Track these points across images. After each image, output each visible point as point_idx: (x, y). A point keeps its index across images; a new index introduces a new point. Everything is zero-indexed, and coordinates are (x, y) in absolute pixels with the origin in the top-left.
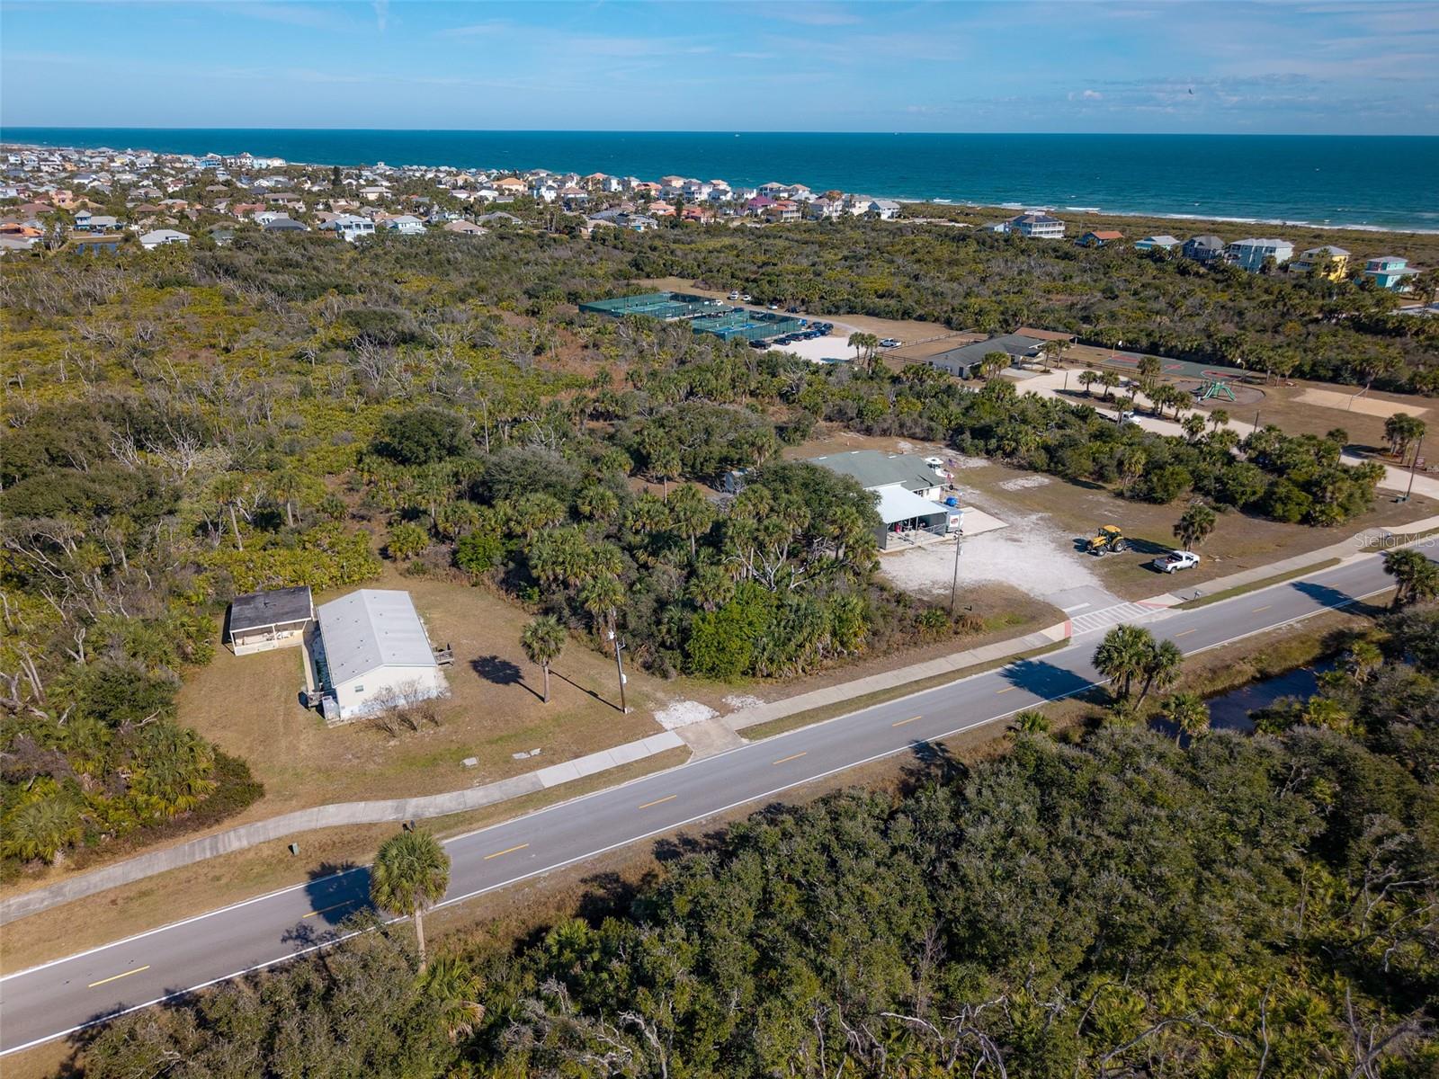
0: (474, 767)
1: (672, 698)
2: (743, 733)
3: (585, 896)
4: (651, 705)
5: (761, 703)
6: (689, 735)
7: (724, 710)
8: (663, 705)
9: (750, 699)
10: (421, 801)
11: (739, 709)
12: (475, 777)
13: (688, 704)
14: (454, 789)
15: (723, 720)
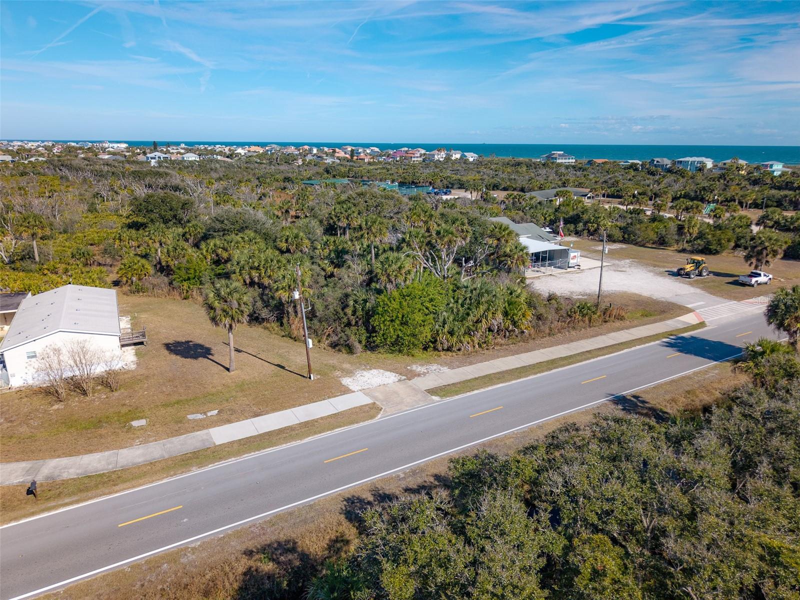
0: (141, 428)
1: (358, 368)
2: (432, 392)
3: (248, 572)
4: (338, 373)
5: (445, 369)
6: (377, 394)
7: (411, 375)
8: (349, 373)
9: (434, 367)
10: (64, 461)
11: (424, 374)
12: (138, 438)
13: (374, 372)
14: (108, 448)
15: (410, 383)
